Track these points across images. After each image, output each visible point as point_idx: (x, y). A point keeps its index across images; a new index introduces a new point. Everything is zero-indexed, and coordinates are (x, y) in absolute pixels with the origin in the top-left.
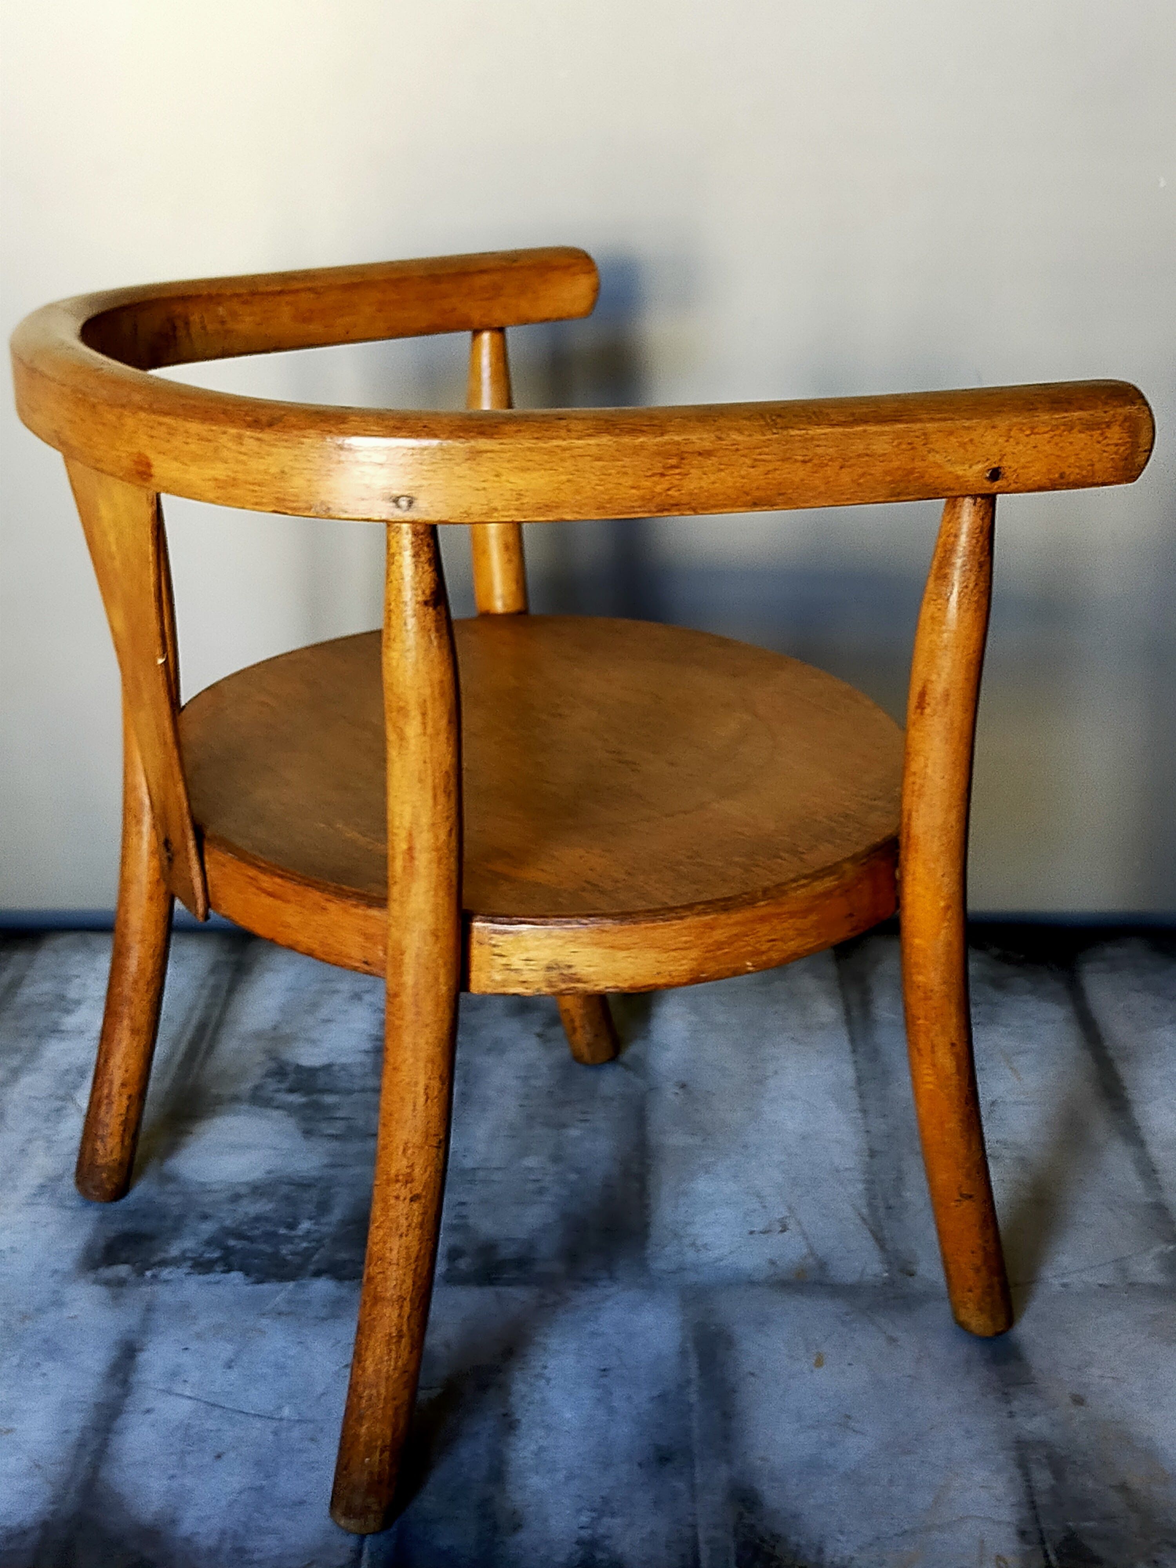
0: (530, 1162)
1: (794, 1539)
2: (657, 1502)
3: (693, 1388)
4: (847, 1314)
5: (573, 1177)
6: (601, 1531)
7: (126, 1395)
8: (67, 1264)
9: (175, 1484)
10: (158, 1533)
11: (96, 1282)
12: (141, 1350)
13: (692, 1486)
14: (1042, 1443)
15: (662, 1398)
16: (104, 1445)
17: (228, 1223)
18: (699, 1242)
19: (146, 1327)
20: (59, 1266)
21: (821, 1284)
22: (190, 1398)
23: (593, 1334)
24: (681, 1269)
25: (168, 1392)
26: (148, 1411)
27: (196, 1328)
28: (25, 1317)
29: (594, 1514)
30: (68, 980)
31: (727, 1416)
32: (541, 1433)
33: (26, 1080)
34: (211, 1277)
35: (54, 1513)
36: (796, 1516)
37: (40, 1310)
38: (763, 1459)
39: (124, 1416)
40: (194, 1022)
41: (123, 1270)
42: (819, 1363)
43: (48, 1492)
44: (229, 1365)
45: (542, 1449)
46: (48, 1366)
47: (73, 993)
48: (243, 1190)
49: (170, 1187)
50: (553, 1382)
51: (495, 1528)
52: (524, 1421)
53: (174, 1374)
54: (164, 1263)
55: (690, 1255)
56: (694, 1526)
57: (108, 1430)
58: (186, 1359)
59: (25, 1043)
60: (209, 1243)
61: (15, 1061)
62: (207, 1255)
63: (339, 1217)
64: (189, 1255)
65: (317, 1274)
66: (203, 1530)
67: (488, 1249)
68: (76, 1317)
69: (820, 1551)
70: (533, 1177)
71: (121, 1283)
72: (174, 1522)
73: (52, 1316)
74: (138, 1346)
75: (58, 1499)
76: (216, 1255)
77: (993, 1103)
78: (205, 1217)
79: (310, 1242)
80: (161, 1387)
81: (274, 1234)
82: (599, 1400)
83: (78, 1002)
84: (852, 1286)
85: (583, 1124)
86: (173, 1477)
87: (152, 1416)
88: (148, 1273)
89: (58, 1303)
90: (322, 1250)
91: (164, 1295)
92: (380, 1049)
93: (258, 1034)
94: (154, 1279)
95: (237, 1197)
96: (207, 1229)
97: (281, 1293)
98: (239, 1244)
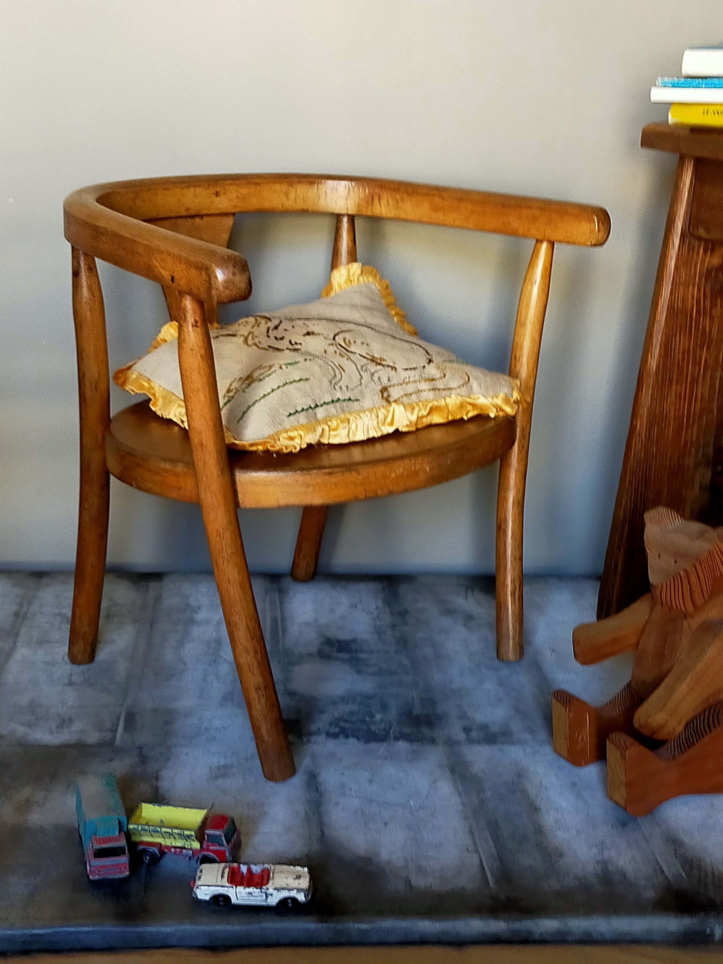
0: (487, 686)
1: (707, 860)
2: (629, 843)
5: (514, 693)
7: (321, 796)
9: (368, 837)
10: (370, 859)
12: (319, 775)
13: (644, 837)
16: (321, 819)
17: (336, 715)
19: (315, 764)
22: (356, 797)
25: (343, 794)
26: (337, 804)
27: (344, 764)
29: (599, 849)
30: (187, 596)
32: (553, 812)
33: (189, 646)
34: (339, 741)
36: (705, 849)
39: (325, 806)
40: (268, 617)
44: (370, 782)
45: (557, 819)
47: (193, 602)
48: (337, 700)
49: (296, 698)
50: (548, 790)
51: (550, 855)
52: (542, 807)
53: (342, 786)
54: (311, 734)
57: (319, 812)
58: (345, 779)
59: (179, 628)
61: (178, 636)
62: (332, 730)
63: (395, 712)
64: (323, 730)
67: (484, 728)
70: (492, 693)
71: (292, 743)
72: (376, 854)
74: (316, 773)
75: (308, 844)
76: (337, 730)
79: (385, 724)
80: (338, 792)
81: (364, 720)
86: (366, 834)
87: (340, 806)
88: (304, 739)
90: (393, 727)
91: (318, 749)
92: (379, 632)
93: (308, 624)
94: (309, 741)
95: (334, 703)
96: (326, 718)
97: (382, 748)
98: (347, 726)
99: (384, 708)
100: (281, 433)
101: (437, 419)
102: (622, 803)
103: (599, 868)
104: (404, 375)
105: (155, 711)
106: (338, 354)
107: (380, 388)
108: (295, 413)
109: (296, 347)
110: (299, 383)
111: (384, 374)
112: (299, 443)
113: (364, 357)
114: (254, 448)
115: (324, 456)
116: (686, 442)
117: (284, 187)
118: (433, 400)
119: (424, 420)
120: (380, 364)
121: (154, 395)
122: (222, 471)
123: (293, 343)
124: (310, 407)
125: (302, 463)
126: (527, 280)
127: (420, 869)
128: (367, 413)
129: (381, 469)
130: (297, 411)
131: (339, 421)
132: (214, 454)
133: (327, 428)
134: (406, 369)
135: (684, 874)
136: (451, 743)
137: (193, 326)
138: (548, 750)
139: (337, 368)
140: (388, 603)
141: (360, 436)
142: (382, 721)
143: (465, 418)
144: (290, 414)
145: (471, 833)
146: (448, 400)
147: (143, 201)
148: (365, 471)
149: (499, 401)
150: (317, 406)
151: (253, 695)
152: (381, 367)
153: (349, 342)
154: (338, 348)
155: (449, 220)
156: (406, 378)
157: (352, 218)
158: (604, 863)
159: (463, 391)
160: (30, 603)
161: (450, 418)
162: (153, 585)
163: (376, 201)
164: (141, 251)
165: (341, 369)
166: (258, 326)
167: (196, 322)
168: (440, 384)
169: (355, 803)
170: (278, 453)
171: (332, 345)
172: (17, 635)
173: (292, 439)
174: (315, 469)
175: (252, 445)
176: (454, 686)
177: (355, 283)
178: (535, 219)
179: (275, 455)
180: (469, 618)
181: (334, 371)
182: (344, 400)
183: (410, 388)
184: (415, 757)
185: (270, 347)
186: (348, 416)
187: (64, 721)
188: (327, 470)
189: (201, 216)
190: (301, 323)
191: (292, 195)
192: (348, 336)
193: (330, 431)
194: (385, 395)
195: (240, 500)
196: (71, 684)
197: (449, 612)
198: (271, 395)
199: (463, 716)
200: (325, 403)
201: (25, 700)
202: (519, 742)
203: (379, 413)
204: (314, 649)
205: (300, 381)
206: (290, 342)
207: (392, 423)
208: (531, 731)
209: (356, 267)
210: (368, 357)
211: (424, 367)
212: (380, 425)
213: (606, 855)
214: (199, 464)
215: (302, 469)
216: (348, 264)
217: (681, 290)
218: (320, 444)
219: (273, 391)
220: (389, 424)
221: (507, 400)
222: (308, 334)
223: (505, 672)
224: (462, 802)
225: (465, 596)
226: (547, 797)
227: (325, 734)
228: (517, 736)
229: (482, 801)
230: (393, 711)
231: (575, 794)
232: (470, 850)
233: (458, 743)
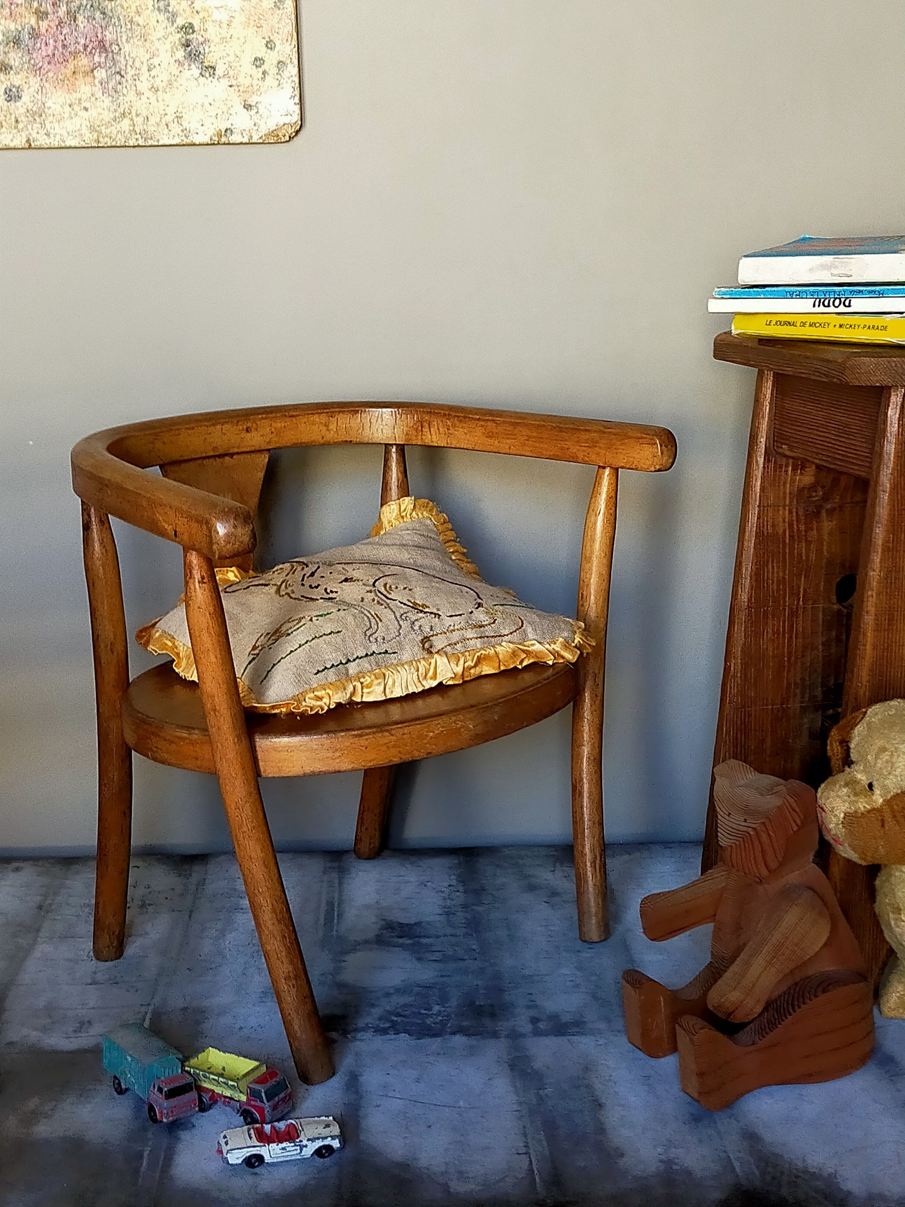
1: (786, 1156)
2: (700, 1141)
5: (594, 978)
6: (672, 1155)
7: (361, 1098)
9: (408, 1141)
10: (408, 1165)
12: (361, 1075)
13: (719, 1133)
16: (358, 1123)
17: (388, 1008)
19: (360, 1063)
22: (400, 1098)
25: (386, 1096)
26: (377, 1106)
27: (390, 1063)
29: (665, 1148)
32: (621, 1108)
33: (229, 936)
34: (388, 1036)
36: (785, 1145)
39: (363, 1109)
40: (324, 900)
41: (333, 1035)
44: (418, 1081)
45: (623, 1116)
48: (392, 991)
49: (346, 990)
50: (617, 1084)
51: (609, 1156)
53: (385, 1087)
54: (357, 1030)
56: (726, 1152)
57: (356, 1116)
58: (390, 1079)
60: (380, 1019)
61: (219, 926)
62: (381, 1026)
63: (456, 1003)
64: (371, 1025)
65: (454, 1033)
66: (434, 1163)
67: (554, 1017)
69: (804, 1161)
70: (568, 979)
71: (335, 1041)
72: (415, 1159)
74: (358, 1074)
76: (388, 1025)
78: (373, 1006)
79: (443, 1017)
80: (380, 1094)
81: (420, 1013)
82: (648, 1092)
86: (405, 1138)
87: (380, 1109)
88: (349, 1036)
90: (452, 1020)
91: (363, 1047)
92: (448, 913)
93: (367, 907)
94: (355, 1039)
95: (388, 995)
96: (377, 1012)
97: (435, 1043)
98: (399, 1019)
99: (444, 999)
100: (307, 693)
101: (487, 670)
102: (695, 1095)
103: (662, 1167)
104: (448, 621)
105: (185, 1009)
106: (376, 602)
107: (420, 638)
108: (323, 670)
109: (331, 595)
110: (330, 636)
111: (425, 622)
112: (328, 703)
113: (405, 604)
114: (277, 711)
115: (358, 716)
116: (789, 684)
117: (323, 418)
118: (482, 649)
119: (472, 671)
120: (421, 611)
121: (178, 654)
122: (239, 737)
123: (328, 591)
124: (341, 663)
125: (331, 725)
126: (591, 510)
127: (461, 1175)
128: (406, 667)
129: (416, 729)
130: (326, 668)
131: (373, 677)
132: (228, 719)
133: (359, 685)
134: (451, 616)
135: (757, 1172)
136: (515, 1036)
137: (199, 582)
138: (623, 1040)
139: (374, 618)
140: (462, 880)
141: (398, 693)
142: (439, 1013)
143: (520, 667)
144: (318, 672)
145: (525, 1135)
146: (499, 649)
147: (164, 443)
148: (399, 732)
149: (557, 647)
150: (349, 661)
151: (283, 986)
152: (421, 615)
153: (390, 587)
154: (377, 595)
155: (504, 448)
156: (450, 626)
157: (401, 449)
158: (669, 1163)
159: (516, 637)
160: (55, 894)
161: (502, 668)
162: (197, 870)
163: (426, 429)
164: (145, 504)
165: (377, 619)
166: (294, 573)
167: (203, 578)
168: (489, 631)
169: (397, 1105)
170: (302, 714)
171: (371, 591)
172: (38, 930)
173: (320, 699)
174: (342, 731)
175: (273, 707)
176: (527, 972)
177: (407, 519)
178: (594, 444)
179: (298, 718)
180: (554, 893)
181: (370, 623)
182: (380, 653)
183: (455, 636)
184: (472, 1051)
185: (302, 596)
186: (383, 670)
187: (82, 1023)
188: (356, 733)
189: (232, 455)
190: (340, 567)
191: (333, 427)
192: (389, 580)
193: (362, 689)
194: (427, 645)
195: (262, 769)
196: (94, 983)
197: (532, 888)
198: (297, 651)
199: (532, 1005)
200: (357, 657)
201: (41, 1002)
202: (592, 1032)
203: (419, 666)
204: (371, 934)
205: (330, 634)
206: (326, 590)
207: (434, 677)
208: (609, 1021)
209: (407, 502)
210: (410, 604)
211: (472, 612)
212: (421, 679)
213: (674, 1153)
214: (213, 731)
215: (328, 732)
216: (399, 499)
217: (770, 514)
218: (351, 703)
219: (300, 647)
220: (431, 679)
221: (566, 646)
222: (346, 580)
223: (587, 954)
224: (518, 1100)
225: (552, 869)
226: (615, 1092)
227: (373, 1030)
228: (590, 1025)
229: (540, 1099)
230: (454, 1002)
231: (646, 1088)
232: (520, 1152)
233: (523, 1035)
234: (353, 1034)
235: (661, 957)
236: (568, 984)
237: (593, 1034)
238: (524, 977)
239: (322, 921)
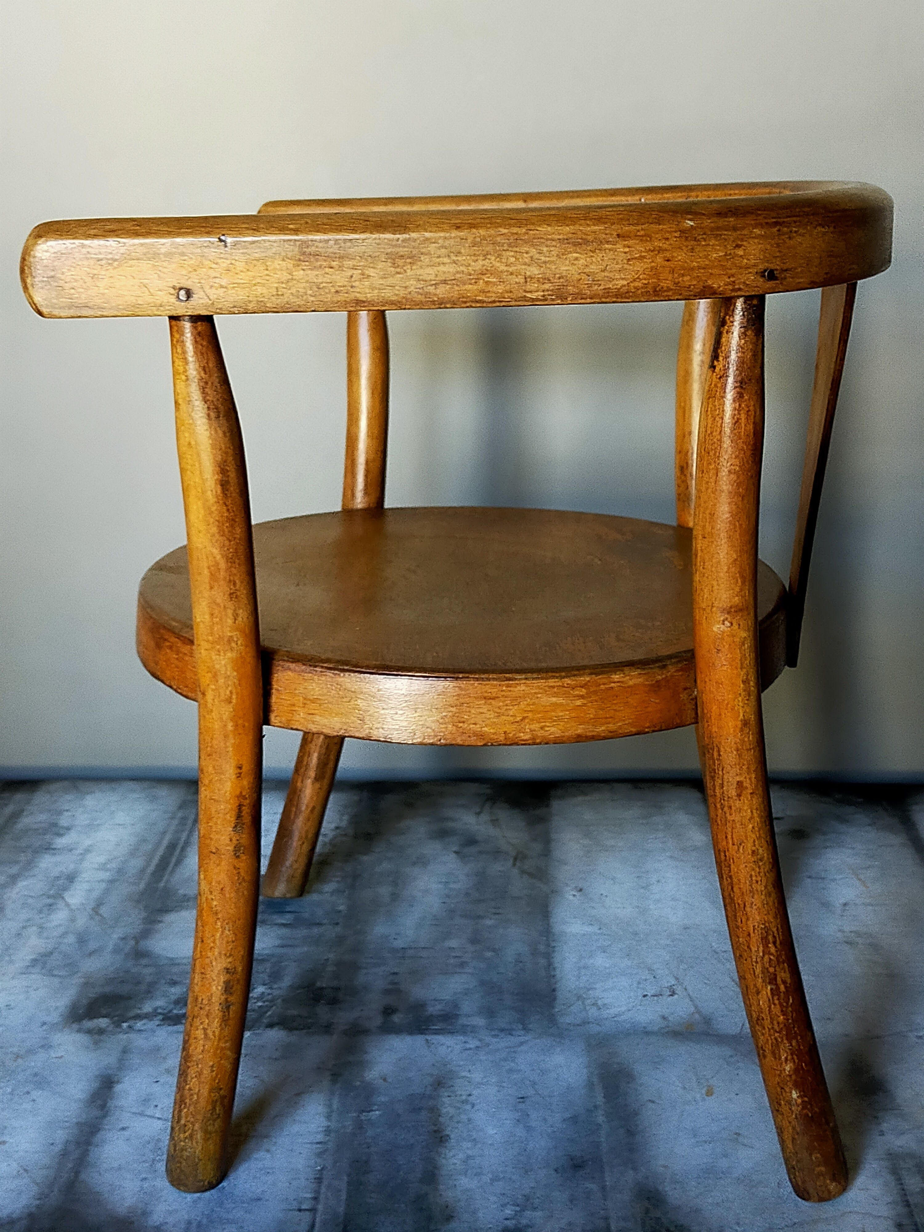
0: (453, 943)
2: (572, 1200)
3: (601, 1112)
4: (731, 1056)
5: (489, 954)
6: (524, 1222)
7: (104, 1116)
8: (55, 1017)
9: (146, 1185)
10: (132, 1223)
11: (79, 1031)
12: (118, 1082)
13: (603, 1188)
14: (911, 1156)
15: (574, 1119)
16: (85, 1154)
18: (600, 1003)
19: (122, 1064)
20: (48, 1019)
21: (707, 1034)
22: (159, 1119)
23: (511, 1071)
24: (585, 1023)
25: (142, 1114)
26: (123, 1129)
27: (165, 1066)
28: (18, 1056)
29: (518, 1209)
30: (60, 813)
31: (631, 1133)
32: (469, 1145)
33: (22, 884)
34: (179, 1027)
35: (38, 1207)
36: (697, 1211)
37: (31, 1052)
38: (665, 1167)
39: (103, 1132)
40: (165, 842)
41: (103, 1022)
42: (710, 1093)
43: (35, 1189)
45: (469, 1157)
46: (35, 1094)
47: (64, 821)
49: (144, 961)
50: (476, 1108)
51: (430, 1218)
52: (452, 1136)
53: (146, 1101)
54: (138, 1017)
55: (593, 1012)
56: (606, 1218)
57: (88, 1143)
58: (157, 1088)
59: (23, 857)
60: (177, 1002)
61: (14, 870)
62: (175, 1011)
63: (289, 984)
64: (159, 1011)
65: (271, 1026)
66: (171, 1220)
67: (417, 1008)
68: (62, 1057)
70: (454, 954)
71: (101, 1031)
72: (145, 1214)
73: (42, 1055)
74: (116, 1080)
75: (42, 1196)
77: (845, 905)
78: (174, 983)
79: (264, 1002)
80: (134, 1110)
82: (518, 1121)
83: (68, 829)
84: (734, 1037)
85: (497, 916)
86: (145, 1179)
87: (126, 1133)
88: (125, 1025)
89: (46, 1046)
90: (274, 1008)
91: (139, 1041)
96: (176, 992)
99: (275, 976)
136: (354, 1032)
142: (261, 997)
145: (319, 1180)
169: (152, 1127)
184: (287, 1053)
197: (442, 834)
199: (393, 990)
202: (464, 1030)
208: (490, 1013)
224: (328, 1127)
225: (478, 810)
226: (469, 1120)
227: (161, 1017)
228: (463, 1021)
229: (360, 1126)
230: (287, 981)
231: (517, 1115)
232: (304, 1207)
233: (366, 1032)
234: (131, 1023)
235: (590, 929)
236: (452, 961)
237: (464, 1033)
238: (394, 951)
239: (152, 868)
